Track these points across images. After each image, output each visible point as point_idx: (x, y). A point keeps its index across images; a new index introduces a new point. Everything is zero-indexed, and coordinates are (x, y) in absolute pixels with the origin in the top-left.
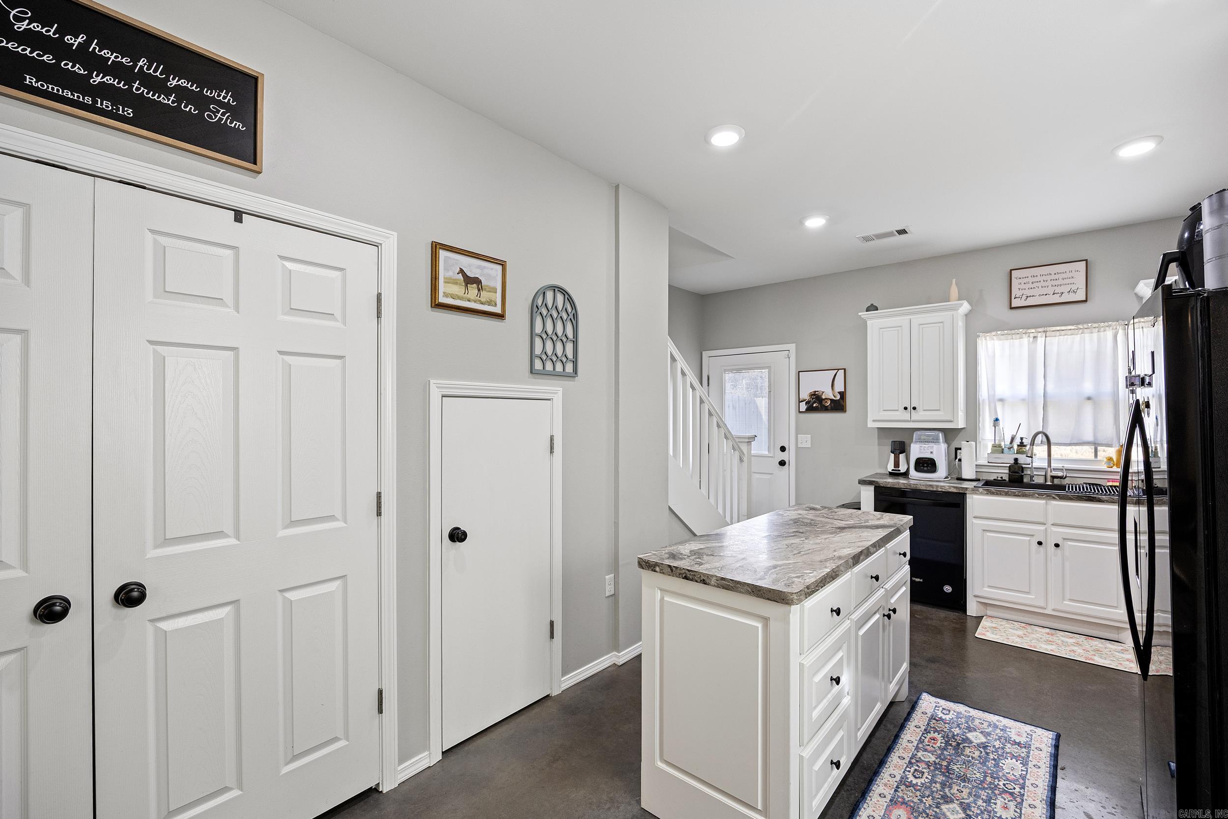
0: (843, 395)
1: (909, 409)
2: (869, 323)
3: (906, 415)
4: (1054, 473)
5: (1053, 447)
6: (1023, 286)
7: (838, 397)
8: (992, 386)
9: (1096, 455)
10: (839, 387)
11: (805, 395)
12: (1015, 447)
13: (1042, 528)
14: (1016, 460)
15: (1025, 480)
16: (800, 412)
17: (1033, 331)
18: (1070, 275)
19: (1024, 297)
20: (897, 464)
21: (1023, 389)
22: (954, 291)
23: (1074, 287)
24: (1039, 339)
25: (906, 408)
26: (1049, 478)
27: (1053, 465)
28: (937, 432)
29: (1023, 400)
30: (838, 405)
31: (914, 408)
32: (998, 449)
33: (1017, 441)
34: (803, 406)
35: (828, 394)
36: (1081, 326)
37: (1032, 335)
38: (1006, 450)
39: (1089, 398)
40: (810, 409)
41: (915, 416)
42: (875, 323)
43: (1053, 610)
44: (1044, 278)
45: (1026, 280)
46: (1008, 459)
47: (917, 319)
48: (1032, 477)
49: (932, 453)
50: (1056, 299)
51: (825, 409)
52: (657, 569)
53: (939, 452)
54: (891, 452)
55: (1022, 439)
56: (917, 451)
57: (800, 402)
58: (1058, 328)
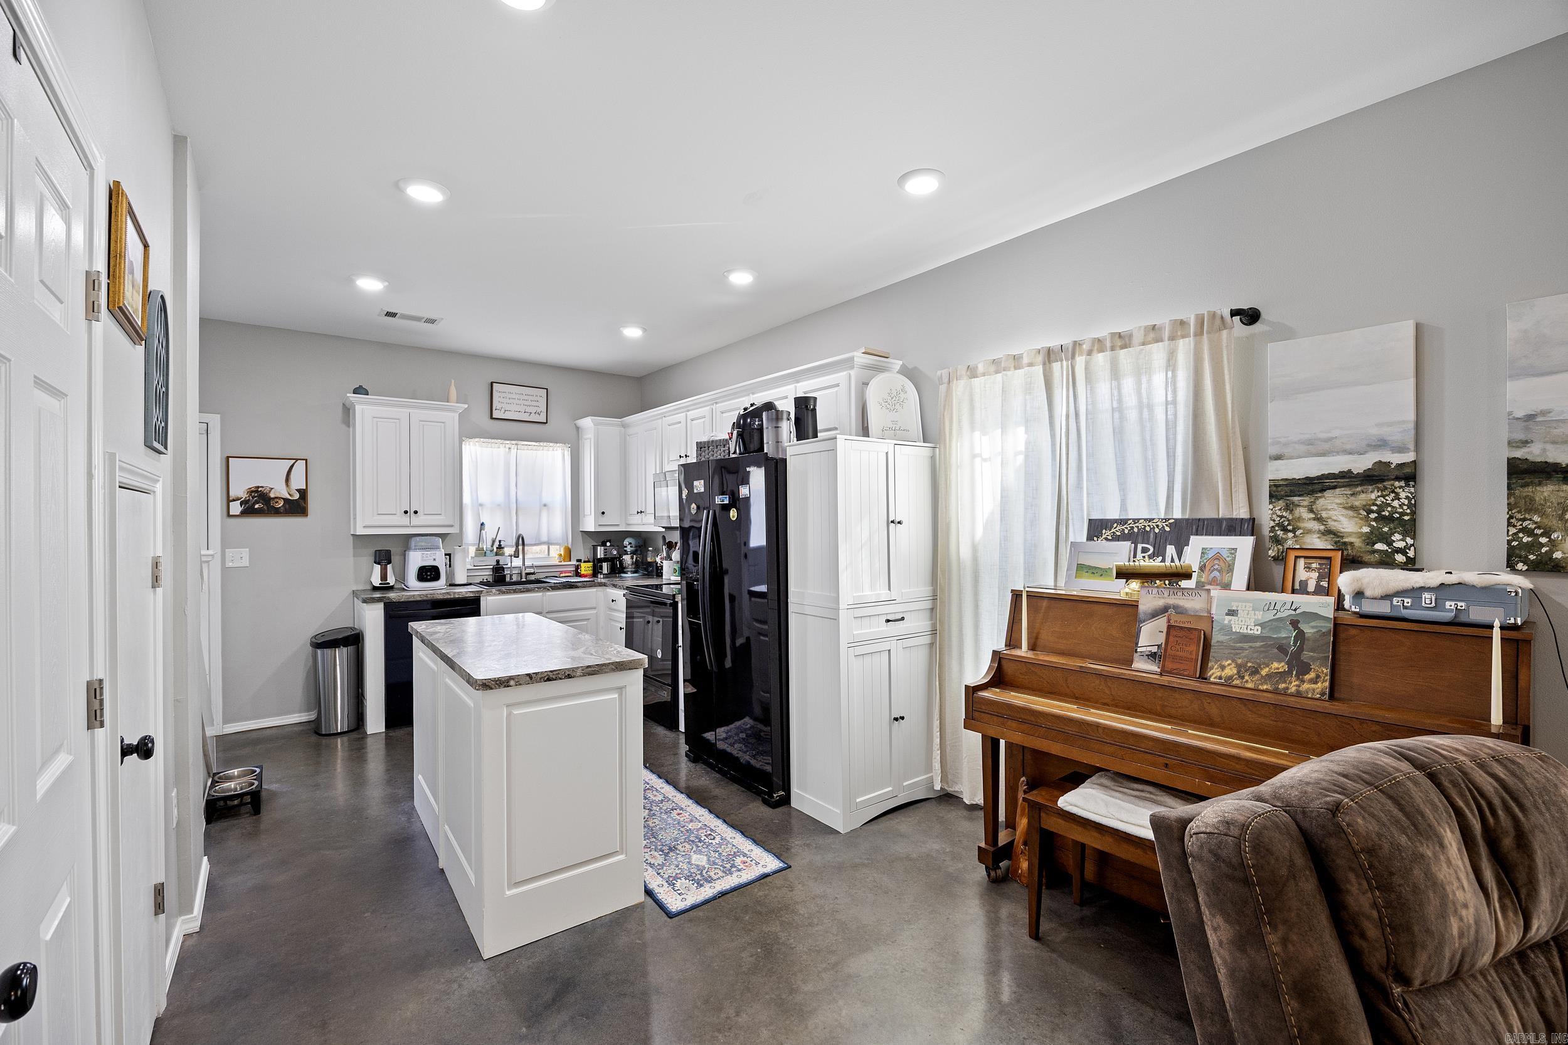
0: (303, 493)
1: (412, 512)
2: (358, 408)
3: (405, 520)
4: (528, 571)
5: (526, 548)
6: (501, 400)
7: (297, 496)
8: (475, 491)
9: (549, 554)
10: (298, 482)
11: (239, 489)
12: (495, 550)
14: (498, 561)
15: (508, 579)
16: (229, 515)
17: (508, 442)
18: (536, 399)
19: (503, 411)
20: (384, 577)
21: (500, 497)
22: (454, 393)
23: (539, 411)
24: (512, 450)
25: (406, 512)
26: (524, 575)
27: (527, 564)
28: (437, 538)
29: (499, 505)
30: (297, 507)
31: (416, 512)
32: (481, 552)
33: (497, 544)
34: (236, 508)
35: (280, 491)
36: (541, 444)
37: (507, 446)
38: (488, 552)
39: (545, 505)
40: (249, 511)
41: (416, 520)
42: (364, 407)
44: (519, 396)
45: (504, 395)
46: (491, 561)
47: (418, 416)
48: (511, 576)
50: (526, 417)
51: (276, 512)
53: (437, 559)
54: (375, 563)
55: (500, 541)
56: (416, 559)
57: (229, 501)
58: (526, 443)
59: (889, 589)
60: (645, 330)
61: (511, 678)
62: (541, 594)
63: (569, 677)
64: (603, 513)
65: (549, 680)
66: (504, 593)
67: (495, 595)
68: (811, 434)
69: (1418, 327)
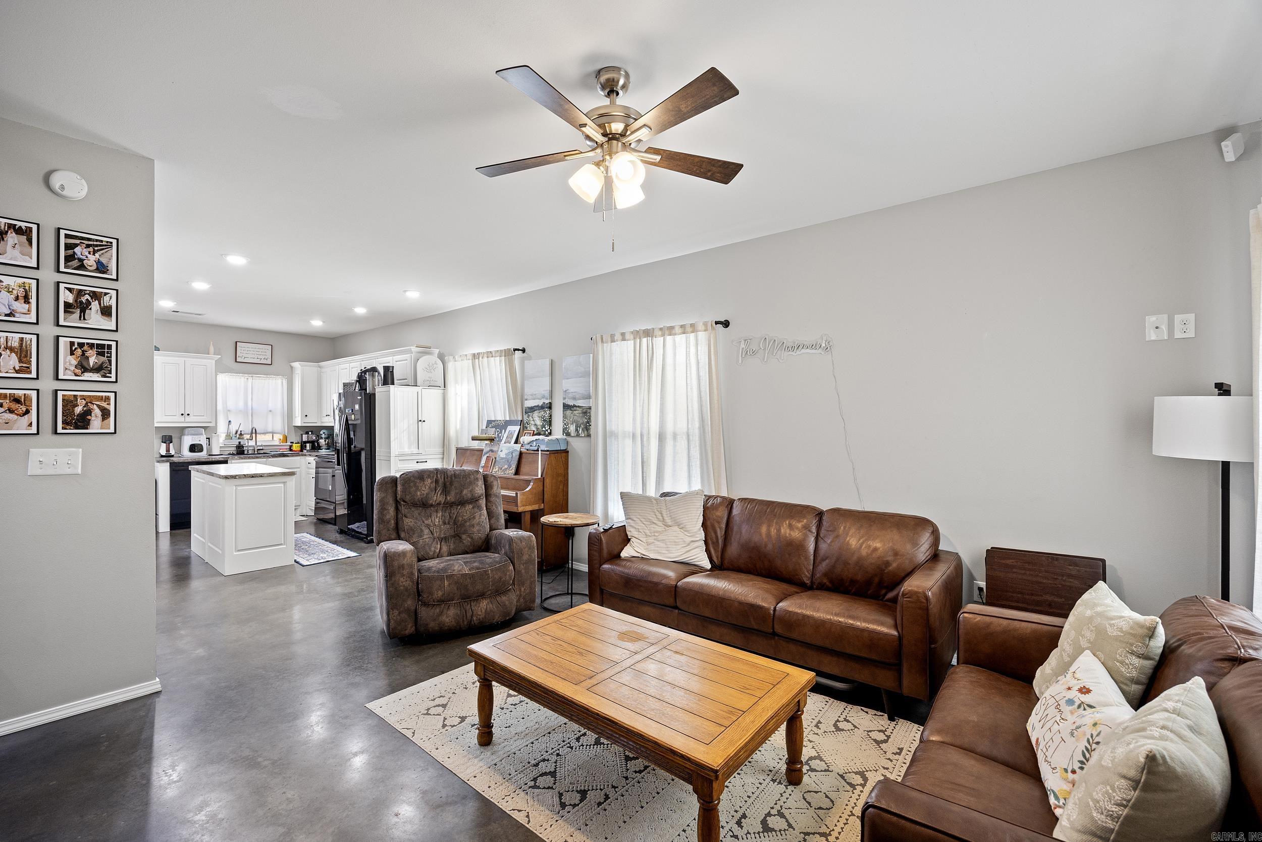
1: (186, 414)
3: (182, 419)
4: (259, 448)
5: (257, 435)
6: (242, 352)
8: (223, 403)
9: (273, 439)
12: (238, 436)
14: (240, 443)
15: (246, 452)
17: (246, 375)
18: (264, 351)
19: (243, 358)
20: (168, 450)
21: (241, 405)
22: (212, 349)
23: (266, 358)
24: (249, 380)
25: (182, 415)
26: (256, 450)
27: (258, 444)
28: (201, 429)
29: (240, 411)
31: (188, 415)
32: (229, 437)
33: (239, 432)
36: (268, 376)
37: (246, 377)
38: (233, 437)
39: (270, 411)
41: (188, 419)
42: (160, 358)
44: (253, 349)
45: (244, 349)
46: (235, 442)
47: (190, 362)
48: (248, 451)
49: (200, 441)
50: (258, 361)
53: (202, 440)
54: (162, 442)
55: (241, 431)
56: (188, 441)
58: (258, 376)
59: (418, 449)
60: (324, 322)
61: (237, 475)
62: (265, 460)
63: (261, 476)
64: (306, 416)
65: (252, 477)
66: (242, 458)
67: (237, 459)
68: (390, 382)
69: (552, 363)
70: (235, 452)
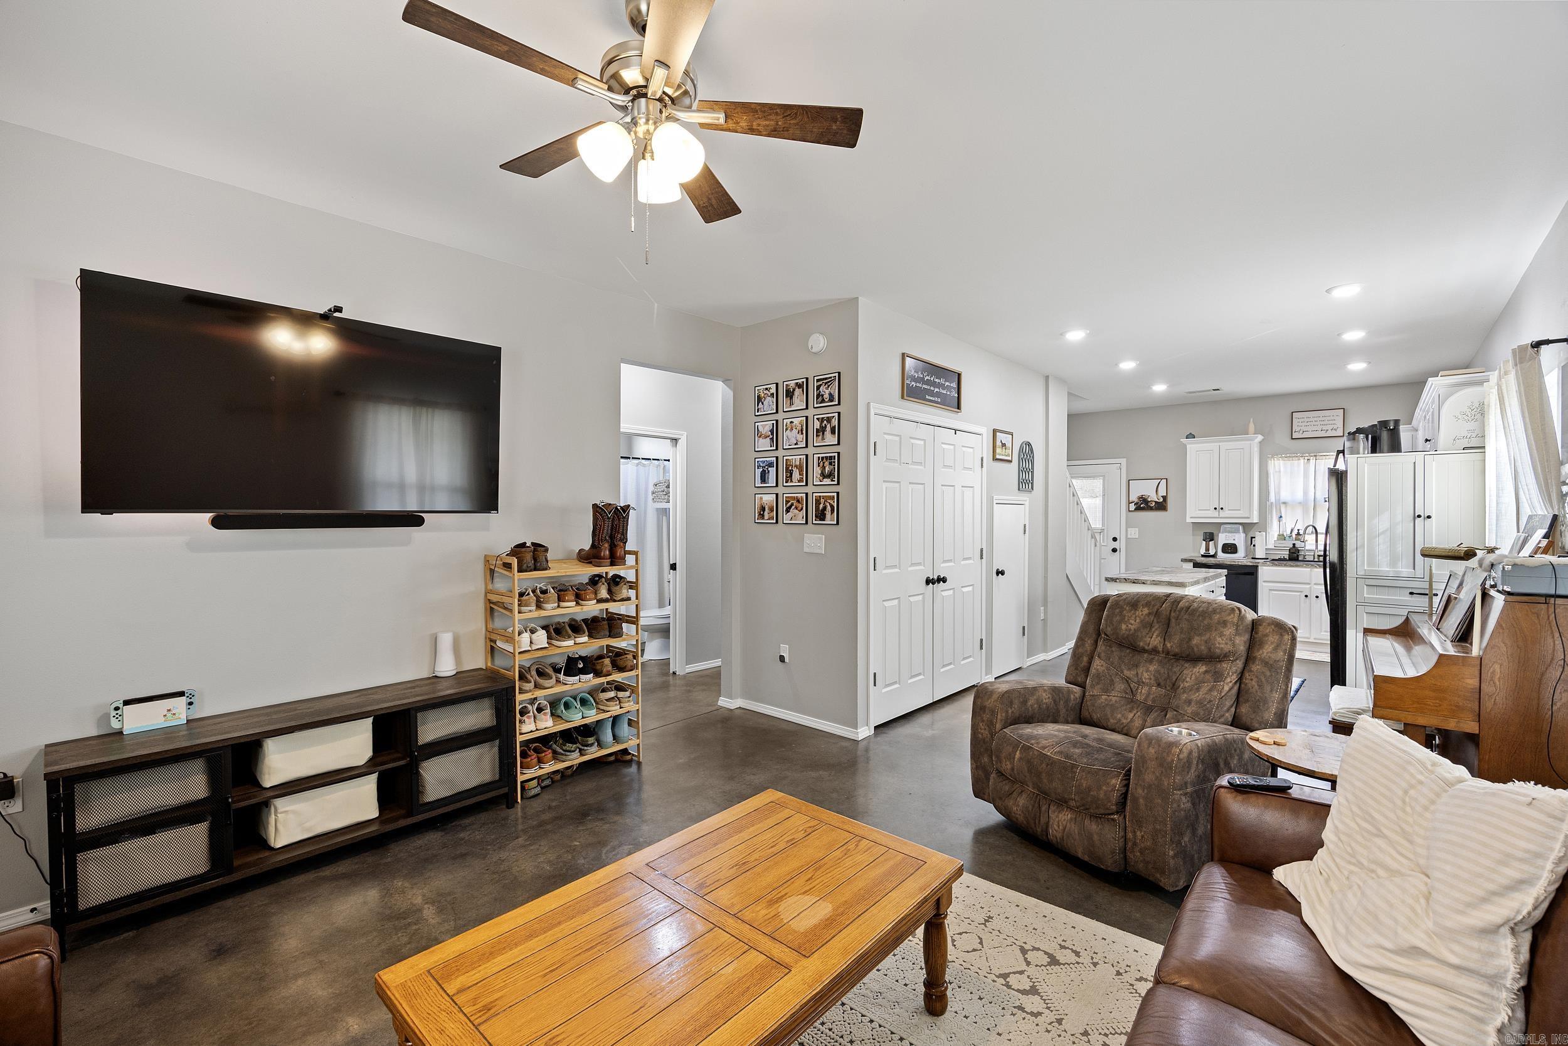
0: (1165, 498)
1: (1218, 509)
2: (1188, 446)
3: (1216, 514)
5: (1319, 536)
6: (1300, 424)
7: (1161, 500)
8: (1278, 493)
10: (1162, 492)
11: (1134, 497)
12: (1294, 536)
13: (1308, 586)
14: (1294, 544)
15: (1300, 559)
16: (1129, 511)
17: (1308, 455)
18: (1333, 418)
19: (1301, 432)
20: (1207, 549)
21: (1300, 496)
22: (1252, 427)
23: (1335, 427)
24: (1311, 461)
25: (1215, 509)
26: (1316, 556)
27: (1320, 548)
28: (1238, 525)
29: (1300, 503)
30: (1161, 506)
31: (1222, 509)
32: (1282, 537)
33: (1295, 532)
34: (1132, 507)
35: (1153, 497)
37: (1306, 458)
38: (1287, 538)
40: (1138, 508)
41: (1222, 514)
42: (1192, 446)
43: (1315, 639)
44: (1315, 419)
45: (1302, 420)
46: (1288, 544)
47: (1225, 446)
48: (1305, 556)
49: (1234, 540)
50: (1323, 434)
51: (1151, 509)
52: (1117, 581)
53: (1239, 539)
54: (1203, 540)
55: (1298, 530)
56: (1223, 539)
57: (1129, 503)
58: (1324, 454)
62: (1309, 569)
70: (1287, 557)
